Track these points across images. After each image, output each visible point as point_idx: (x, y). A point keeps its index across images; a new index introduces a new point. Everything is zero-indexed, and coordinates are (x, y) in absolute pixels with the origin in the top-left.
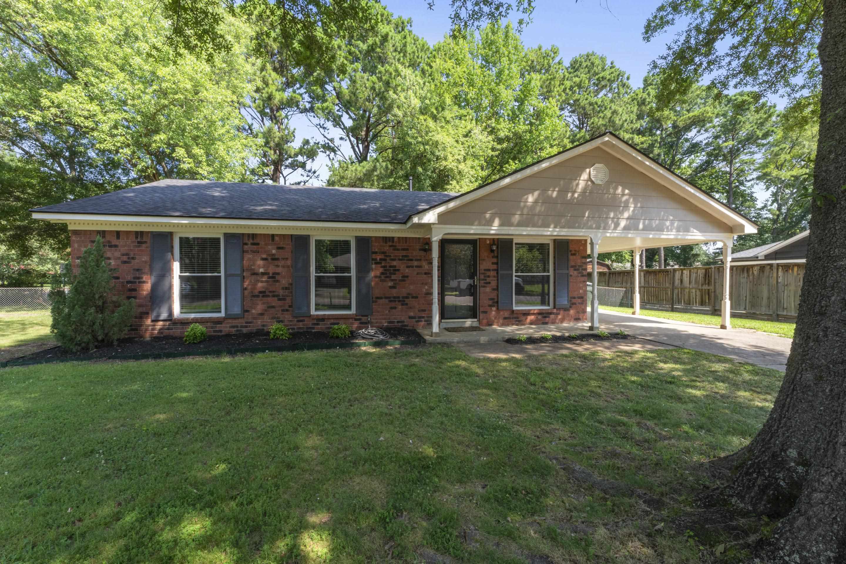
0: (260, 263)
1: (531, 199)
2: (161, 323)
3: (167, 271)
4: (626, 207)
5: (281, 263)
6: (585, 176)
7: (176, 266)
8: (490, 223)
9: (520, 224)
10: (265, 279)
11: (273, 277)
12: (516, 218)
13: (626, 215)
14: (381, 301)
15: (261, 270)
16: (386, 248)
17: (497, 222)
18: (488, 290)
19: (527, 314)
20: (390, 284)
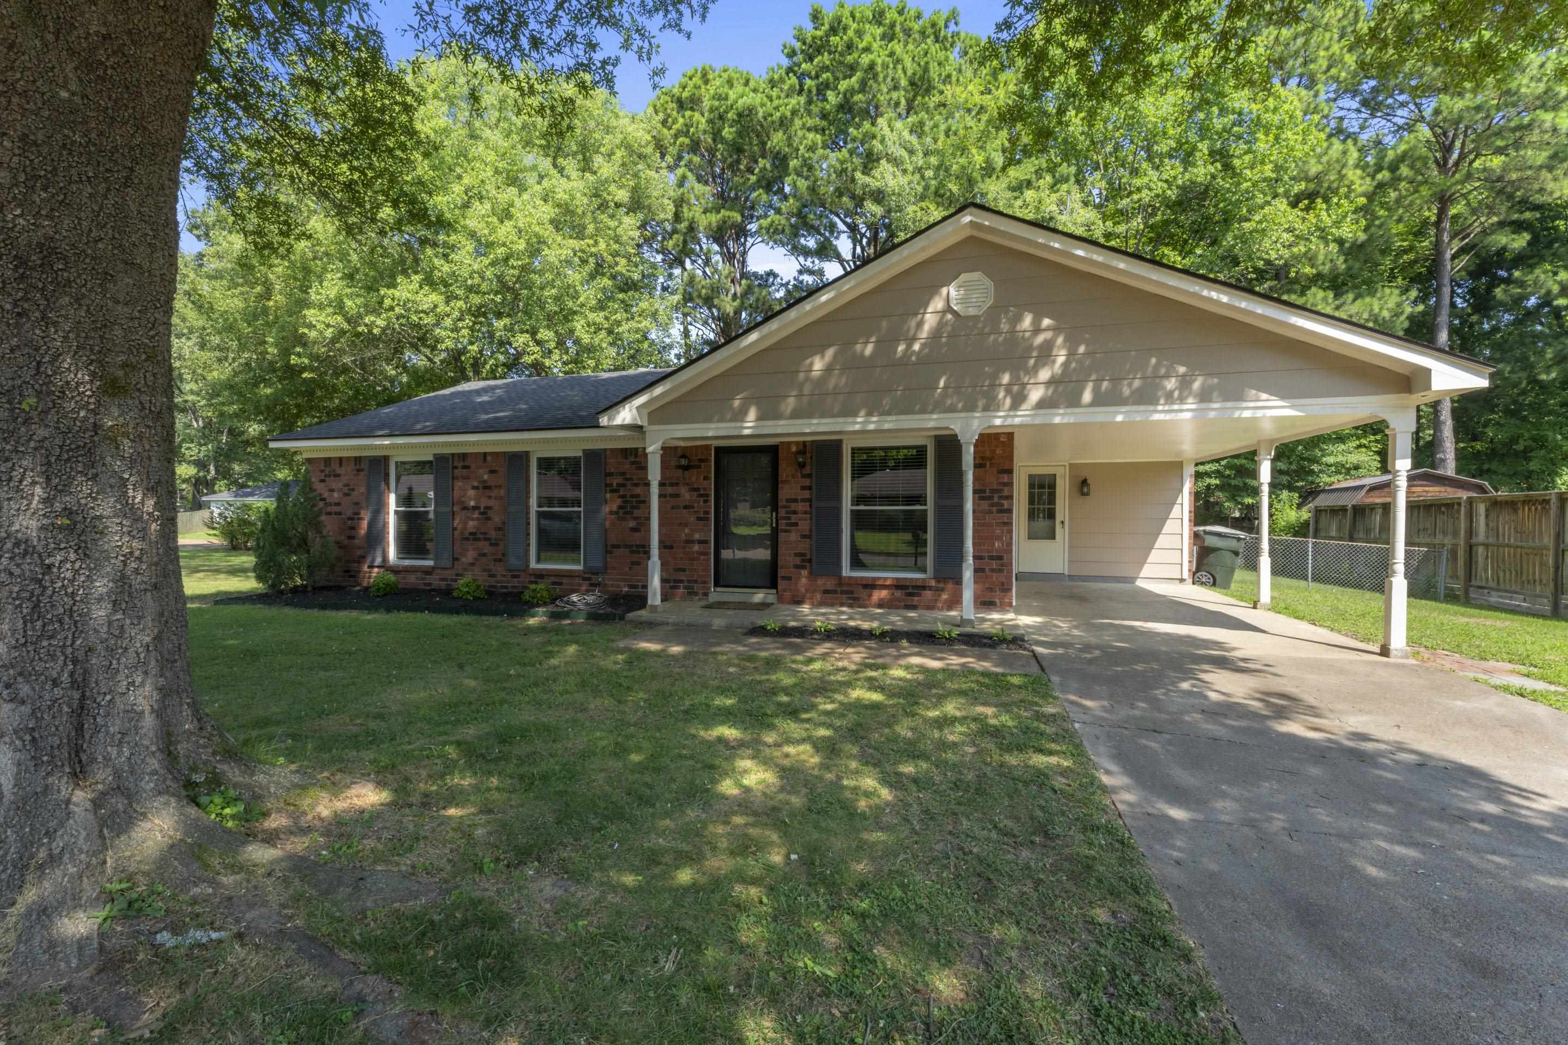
0: (471, 493)
1: (818, 365)
2: (376, 570)
3: (380, 507)
4: (1045, 354)
5: (494, 493)
6: (937, 304)
7: (392, 498)
8: (740, 415)
9: (796, 415)
10: (476, 515)
11: (485, 514)
12: (791, 403)
13: (1044, 374)
14: (618, 552)
15: (472, 503)
16: (627, 467)
17: (752, 414)
18: (793, 536)
19: (871, 586)
20: (632, 524)
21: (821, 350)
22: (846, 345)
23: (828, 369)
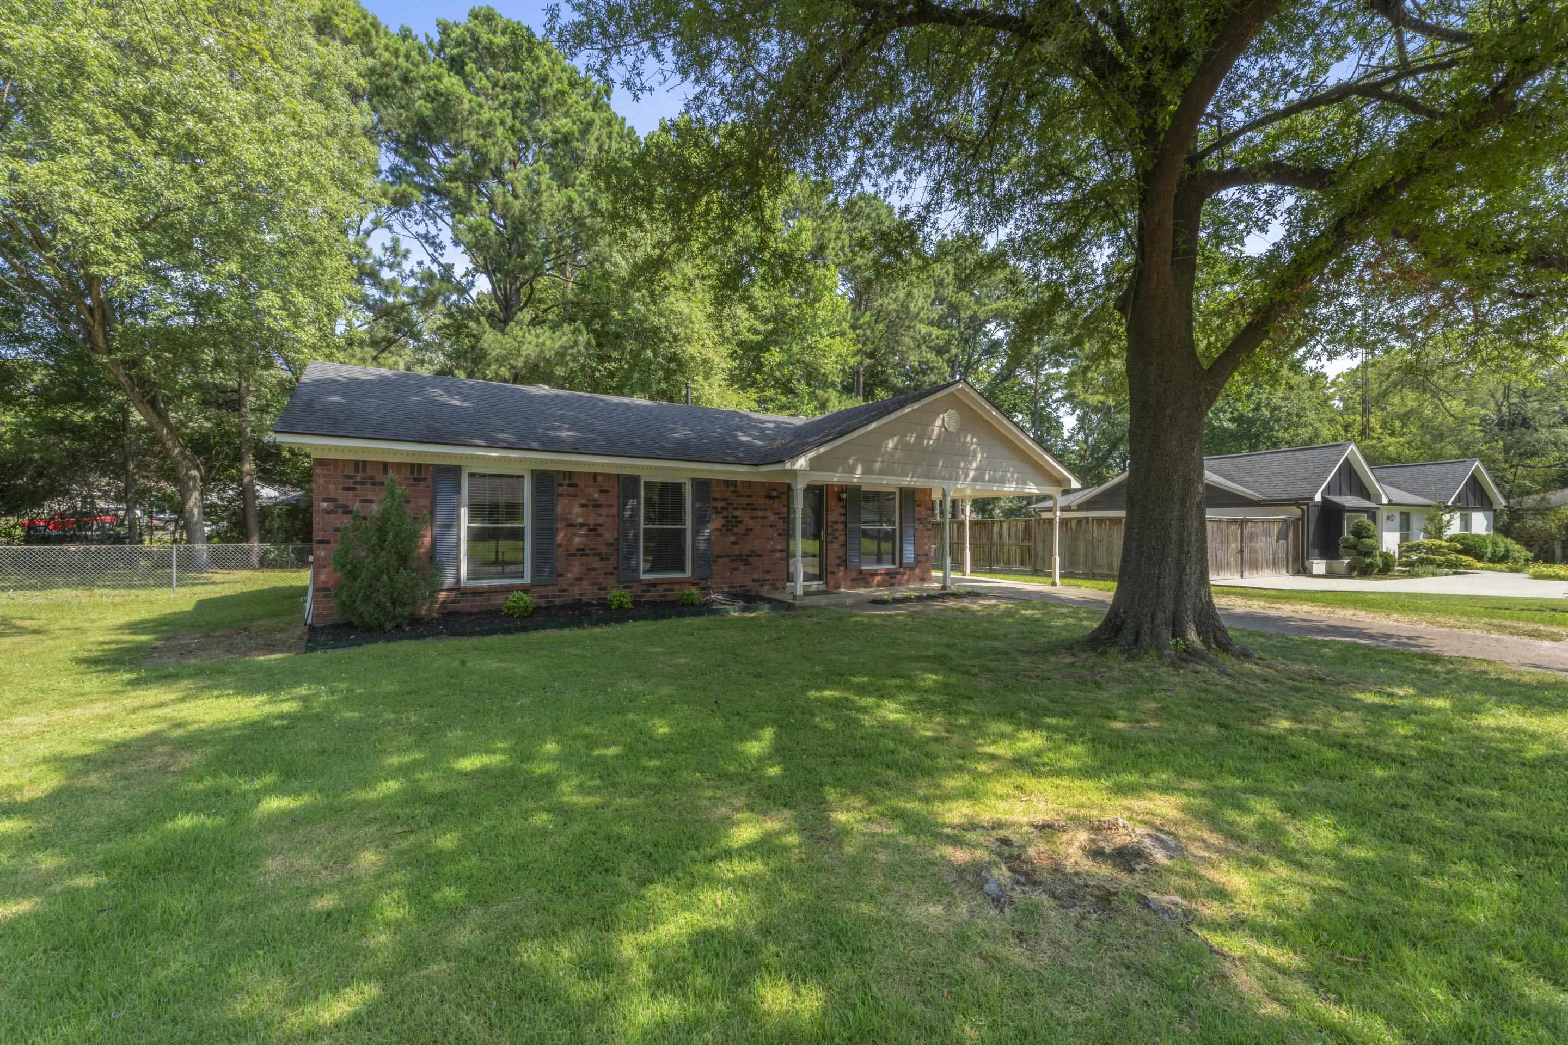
0: (577, 510)
1: (891, 444)
2: (444, 594)
4: (975, 456)
5: (604, 511)
6: (938, 422)
7: (464, 512)
8: (852, 470)
9: (881, 472)
10: (583, 531)
11: (594, 530)
12: (878, 465)
13: (974, 465)
14: (721, 561)
15: (580, 520)
16: (728, 494)
17: (859, 470)
18: (836, 546)
19: (874, 574)
20: (732, 539)
21: (892, 437)
22: (903, 436)
23: (896, 447)
